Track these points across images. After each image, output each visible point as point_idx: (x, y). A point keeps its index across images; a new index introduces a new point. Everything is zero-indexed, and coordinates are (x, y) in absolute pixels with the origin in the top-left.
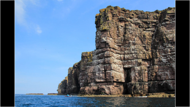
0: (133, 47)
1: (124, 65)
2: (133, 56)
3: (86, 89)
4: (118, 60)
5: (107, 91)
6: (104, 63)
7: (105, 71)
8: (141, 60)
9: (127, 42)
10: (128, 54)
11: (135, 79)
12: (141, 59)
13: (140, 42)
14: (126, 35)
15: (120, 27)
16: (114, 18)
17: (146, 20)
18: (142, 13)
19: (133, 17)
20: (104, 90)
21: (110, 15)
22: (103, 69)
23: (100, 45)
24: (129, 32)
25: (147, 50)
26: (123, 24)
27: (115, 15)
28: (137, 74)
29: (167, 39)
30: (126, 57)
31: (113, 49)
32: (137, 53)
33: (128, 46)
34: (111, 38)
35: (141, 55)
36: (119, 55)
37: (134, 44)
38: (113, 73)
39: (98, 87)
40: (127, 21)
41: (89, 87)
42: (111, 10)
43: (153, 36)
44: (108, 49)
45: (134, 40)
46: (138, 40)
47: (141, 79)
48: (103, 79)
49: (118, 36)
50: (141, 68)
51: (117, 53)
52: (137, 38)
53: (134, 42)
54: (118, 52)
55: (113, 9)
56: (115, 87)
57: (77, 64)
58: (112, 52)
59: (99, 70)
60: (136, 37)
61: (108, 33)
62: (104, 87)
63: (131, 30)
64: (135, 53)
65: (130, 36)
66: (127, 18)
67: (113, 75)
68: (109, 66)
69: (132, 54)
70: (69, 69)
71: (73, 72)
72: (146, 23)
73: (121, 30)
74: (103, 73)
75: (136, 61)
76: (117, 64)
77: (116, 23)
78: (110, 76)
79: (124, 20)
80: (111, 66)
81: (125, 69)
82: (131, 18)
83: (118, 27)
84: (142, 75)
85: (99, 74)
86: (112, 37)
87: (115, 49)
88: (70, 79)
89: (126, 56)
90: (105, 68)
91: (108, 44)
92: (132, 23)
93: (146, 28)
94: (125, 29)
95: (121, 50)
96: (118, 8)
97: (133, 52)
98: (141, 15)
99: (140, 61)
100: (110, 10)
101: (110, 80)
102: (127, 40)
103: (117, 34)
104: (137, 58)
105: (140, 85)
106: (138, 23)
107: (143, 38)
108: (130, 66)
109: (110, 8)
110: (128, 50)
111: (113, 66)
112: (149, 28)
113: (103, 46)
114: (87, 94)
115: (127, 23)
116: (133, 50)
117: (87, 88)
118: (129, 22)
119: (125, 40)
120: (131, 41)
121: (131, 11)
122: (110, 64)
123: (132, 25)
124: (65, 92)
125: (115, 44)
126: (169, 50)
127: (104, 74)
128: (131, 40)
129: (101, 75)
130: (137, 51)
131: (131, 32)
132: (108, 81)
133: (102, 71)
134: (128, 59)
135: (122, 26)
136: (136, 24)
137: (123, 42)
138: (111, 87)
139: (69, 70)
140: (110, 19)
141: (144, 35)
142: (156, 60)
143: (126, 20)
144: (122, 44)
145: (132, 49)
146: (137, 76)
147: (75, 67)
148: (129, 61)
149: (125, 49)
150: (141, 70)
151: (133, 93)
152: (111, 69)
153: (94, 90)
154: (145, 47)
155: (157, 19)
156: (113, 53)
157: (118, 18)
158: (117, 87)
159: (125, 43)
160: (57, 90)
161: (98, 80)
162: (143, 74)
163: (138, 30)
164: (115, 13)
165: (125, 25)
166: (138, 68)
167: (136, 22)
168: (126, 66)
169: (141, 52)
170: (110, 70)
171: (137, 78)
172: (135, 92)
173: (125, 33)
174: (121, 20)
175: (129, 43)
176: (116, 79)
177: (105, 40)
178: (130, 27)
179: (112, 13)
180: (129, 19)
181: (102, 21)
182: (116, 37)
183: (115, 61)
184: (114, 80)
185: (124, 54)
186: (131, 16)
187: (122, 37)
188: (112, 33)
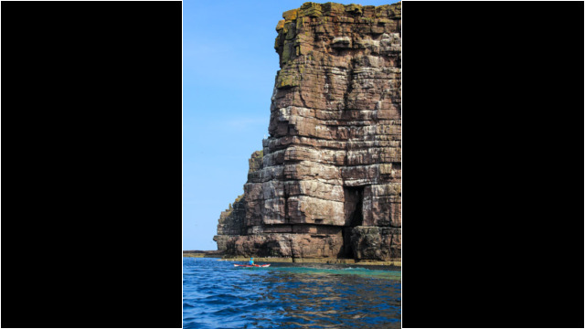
0: (370, 129)
1: (344, 179)
2: (368, 153)
3: (238, 242)
4: (327, 167)
5: (284, 248)
6: (283, 177)
7: (286, 196)
8: (390, 165)
9: (355, 114)
10: (356, 148)
11: (371, 218)
12: (388, 163)
13: (393, 111)
14: (352, 97)
15: (336, 71)
16: (318, 44)
19: (380, 30)
20: (278, 245)
21: (305, 39)
22: (281, 193)
23: (276, 128)
24: (362, 84)
26: (345, 60)
27: (322, 33)
28: (376, 205)
30: (349, 157)
31: (311, 137)
32: (379, 147)
33: (358, 126)
34: (305, 109)
35: (392, 153)
36: (332, 152)
37: (375, 119)
38: (304, 202)
39: (268, 238)
40: (361, 48)
41: (245, 237)
42: (312, 17)
44: (296, 140)
45: (376, 109)
46: (387, 106)
47: (387, 218)
48: (281, 217)
49: (329, 99)
50: (387, 189)
51: (323, 147)
52: (386, 100)
53: (374, 112)
54: (327, 143)
55: (318, 12)
56: (312, 239)
58: (307, 145)
59: (272, 196)
60: (382, 98)
61: (296, 95)
62: (279, 237)
63: (369, 78)
64: (374, 146)
65: (362, 96)
66: (362, 37)
67: (303, 209)
68: (295, 184)
69: (366, 147)
73: (339, 79)
74: (280, 202)
75: (375, 169)
76: (322, 177)
77: (322, 60)
78: (296, 211)
79: (350, 46)
80: (299, 185)
81: (345, 187)
82: (375, 36)
83: (327, 72)
84: (390, 208)
85: (271, 204)
86: (308, 105)
87: (318, 138)
89: (352, 155)
90: (285, 190)
91: (293, 126)
92: (374, 54)
94: (352, 75)
95: (338, 138)
96: (333, 7)
97: (370, 143)
99: (386, 168)
100: (307, 19)
101: (296, 221)
102: (353, 109)
103: (325, 94)
104: (378, 161)
105: (383, 234)
106: (394, 52)
108: (361, 181)
109: (308, 11)
110: (356, 136)
111: (306, 184)
113: (283, 131)
114: (240, 254)
115: (360, 55)
116: (371, 137)
117: (241, 240)
118: (367, 51)
119: (346, 109)
120: (365, 111)
121: (379, 9)
122: (297, 180)
123: (374, 60)
125: (316, 124)
127: (282, 206)
128: (368, 108)
129: (276, 207)
130: (380, 139)
131: (366, 86)
132: (294, 223)
133: (279, 196)
134: (355, 163)
135: (342, 68)
136: (387, 56)
137: (344, 114)
138: (296, 238)
140: (305, 48)
143: (356, 46)
144: (339, 121)
145: (369, 134)
146: (375, 209)
148: (360, 167)
149: (350, 135)
150: (388, 193)
151: (359, 256)
152: (299, 194)
153: (256, 245)
156: (311, 150)
157: (331, 44)
158: (322, 237)
159: (347, 117)
161: (269, 221)
162: (393, 206)
163: (390, 76)
164: (321, 29)
165: (354, 62)
166: (380, 188)
167: (388, 48)
168: (351, 182)
169: (393, 143)
170: (297, 195)
171: (375, 215)
172: (365, 253)
173: (350, 88)
174: (340, 49)
175: (361, 117)
176: (313, 217)
177: (286, 117)
178: (366, 69)
179: (313, 27)
180: (367, 41)
181: (286, 53)
182: (321, 103)
183: (314, 171)
184: (308, 221)
185: (347, 148)
186: (376, 29)
187: (341, 100)
188: (307, 95)
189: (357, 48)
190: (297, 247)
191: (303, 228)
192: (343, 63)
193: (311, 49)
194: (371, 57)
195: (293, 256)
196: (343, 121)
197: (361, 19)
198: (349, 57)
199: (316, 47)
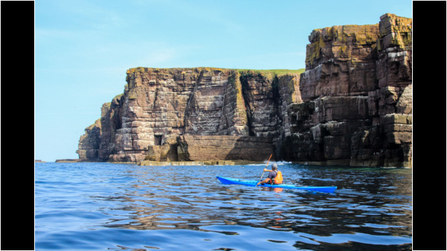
0: (163, 114)
1: (155, 132)
2: (163, 123)
4: (148, 128)
5: (132, 159)
6: (131, 133)
7: (133, 140)
9: (158, 109)
10: (159, 121)
12: (171, 127)
13: (172, 108)
14: (157, 102)
15: (151, 92)
17: (181, 82)
18: (179, 71)
19: (167, 78)
20: (130, 158)
21: (138, 81)
24: (160, 98)
25: (180, 117)
26: (154, 88)
27: (145, 79)
29: (198, 107)
31: (142, 117)
32: (167, 121)
33: (159, 113)
34: (139, 107)
35: (172, 123)
36: (150, 123)
37: (166, 111)
38: (139, 142)
39: (126, 155)
40: (159, 84)
41: (117, 155)
42: (141, 72)
43: (188, 100)
44: (136, 118)
46: (170, 106)
48: (131, 147)
49: (148, 103)
51: (146, 121)
52: (169, 104)
53: (165, 108)
54: (148, 119)
55: (143, 71)
57: (119, 99)
58: (140, 121)
59: (127, 139)
61: (136, 102)
62: (130, 155)
63: (163, 95)
64: (165, 121)
65: (160, 102)
66: (160, 80)
67: (139, 144)
69: (162, 121)
70: (103, 106)
71: (112, 114)
72: (181, 85)
73: (152, 95)
75: (166, 129)
76: (146, 132)
77: (145, 89)
78: (137, 145)
79: (156, 83)
81: (155, 136)
82: (165, 80)
83: (147, 93)
85: (127, 142)
86: (140, 105)
87: (144, 118)
88: (105, 129)
89: (157, 124)
90: (132, 137)
91: (135, 114)
93: (181, 92)
94: (157, 94)
95: (152, 117)
96: (149, 69)
97: (164, 119)
98: (177, 75)
99: (170, 129)
100: (139, 73)
102: (157, 107)
103: (146, 101)
104: (167, 126)
106: (172, 86)
107: (175, 104)
108: (161, 134)
109: (139, 70)
110: (159, 117)
111: (140, 135)
112: (184, 91)
115: (159, 87)
116: (164, 117)
117: (115, 156)
118: (162, 85)
119: (155, 107)
121: (166, 70)
122: (137, 134)
123: (165, 89)
124: (97, 154)
125: (143, 112)
126: (200, 119)
127: (131, 143)
128: (163, 107)
129: (129, 144)
130: (167, 118)
131: (162, 98)
132: (136, 150)
133: (130, 140)
134: (159, 127)
135: (153, 91)
136: (169, 87)
138: (137, 155)
139: (102, 109)
140: (139, 84)
141: (177, 101)
142: (187, 128)
144: (152, 111)
147: (116, 105)
149: (156, 116)
152: (138, 139)
153: (121, 158)
154: (177, 114)
155: (194, 80)
156: (142, 122)
157: (149, 83)
159: (155, 109)
160: (77, 152)
161: (126, 149)
163: (171, 95)
164: (144, 77)
165: (157, 89)
167: (170, 85)
168: (157, 134)
169: (172, 119)
173: (156, 99)
174: (152, 85)
175: (160, 110)
176: (143, 147)
177: (132, 110)
178: (162, 92)
179: (142, 76)
180: (162, 82)
181: (131, 85)
182: (145, 104)
183: (143, 130)
184: (141, 149)
185: (155, 121)
186: (165, 78)
187: (152, 103)
188: (140, 102)
189: (158, 84)
190: (137, 158)
191: (139, 151)
192: (153, 90)
193: (141, 84)
194: (164, 88)
195: (136, 161)
196: (154, 111)
197: (159, 74)
198: (155, 87)
199: (143, 84)
